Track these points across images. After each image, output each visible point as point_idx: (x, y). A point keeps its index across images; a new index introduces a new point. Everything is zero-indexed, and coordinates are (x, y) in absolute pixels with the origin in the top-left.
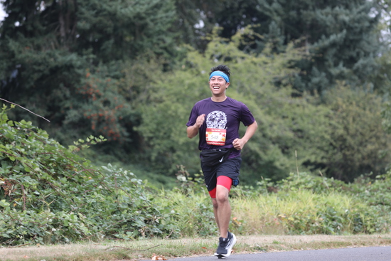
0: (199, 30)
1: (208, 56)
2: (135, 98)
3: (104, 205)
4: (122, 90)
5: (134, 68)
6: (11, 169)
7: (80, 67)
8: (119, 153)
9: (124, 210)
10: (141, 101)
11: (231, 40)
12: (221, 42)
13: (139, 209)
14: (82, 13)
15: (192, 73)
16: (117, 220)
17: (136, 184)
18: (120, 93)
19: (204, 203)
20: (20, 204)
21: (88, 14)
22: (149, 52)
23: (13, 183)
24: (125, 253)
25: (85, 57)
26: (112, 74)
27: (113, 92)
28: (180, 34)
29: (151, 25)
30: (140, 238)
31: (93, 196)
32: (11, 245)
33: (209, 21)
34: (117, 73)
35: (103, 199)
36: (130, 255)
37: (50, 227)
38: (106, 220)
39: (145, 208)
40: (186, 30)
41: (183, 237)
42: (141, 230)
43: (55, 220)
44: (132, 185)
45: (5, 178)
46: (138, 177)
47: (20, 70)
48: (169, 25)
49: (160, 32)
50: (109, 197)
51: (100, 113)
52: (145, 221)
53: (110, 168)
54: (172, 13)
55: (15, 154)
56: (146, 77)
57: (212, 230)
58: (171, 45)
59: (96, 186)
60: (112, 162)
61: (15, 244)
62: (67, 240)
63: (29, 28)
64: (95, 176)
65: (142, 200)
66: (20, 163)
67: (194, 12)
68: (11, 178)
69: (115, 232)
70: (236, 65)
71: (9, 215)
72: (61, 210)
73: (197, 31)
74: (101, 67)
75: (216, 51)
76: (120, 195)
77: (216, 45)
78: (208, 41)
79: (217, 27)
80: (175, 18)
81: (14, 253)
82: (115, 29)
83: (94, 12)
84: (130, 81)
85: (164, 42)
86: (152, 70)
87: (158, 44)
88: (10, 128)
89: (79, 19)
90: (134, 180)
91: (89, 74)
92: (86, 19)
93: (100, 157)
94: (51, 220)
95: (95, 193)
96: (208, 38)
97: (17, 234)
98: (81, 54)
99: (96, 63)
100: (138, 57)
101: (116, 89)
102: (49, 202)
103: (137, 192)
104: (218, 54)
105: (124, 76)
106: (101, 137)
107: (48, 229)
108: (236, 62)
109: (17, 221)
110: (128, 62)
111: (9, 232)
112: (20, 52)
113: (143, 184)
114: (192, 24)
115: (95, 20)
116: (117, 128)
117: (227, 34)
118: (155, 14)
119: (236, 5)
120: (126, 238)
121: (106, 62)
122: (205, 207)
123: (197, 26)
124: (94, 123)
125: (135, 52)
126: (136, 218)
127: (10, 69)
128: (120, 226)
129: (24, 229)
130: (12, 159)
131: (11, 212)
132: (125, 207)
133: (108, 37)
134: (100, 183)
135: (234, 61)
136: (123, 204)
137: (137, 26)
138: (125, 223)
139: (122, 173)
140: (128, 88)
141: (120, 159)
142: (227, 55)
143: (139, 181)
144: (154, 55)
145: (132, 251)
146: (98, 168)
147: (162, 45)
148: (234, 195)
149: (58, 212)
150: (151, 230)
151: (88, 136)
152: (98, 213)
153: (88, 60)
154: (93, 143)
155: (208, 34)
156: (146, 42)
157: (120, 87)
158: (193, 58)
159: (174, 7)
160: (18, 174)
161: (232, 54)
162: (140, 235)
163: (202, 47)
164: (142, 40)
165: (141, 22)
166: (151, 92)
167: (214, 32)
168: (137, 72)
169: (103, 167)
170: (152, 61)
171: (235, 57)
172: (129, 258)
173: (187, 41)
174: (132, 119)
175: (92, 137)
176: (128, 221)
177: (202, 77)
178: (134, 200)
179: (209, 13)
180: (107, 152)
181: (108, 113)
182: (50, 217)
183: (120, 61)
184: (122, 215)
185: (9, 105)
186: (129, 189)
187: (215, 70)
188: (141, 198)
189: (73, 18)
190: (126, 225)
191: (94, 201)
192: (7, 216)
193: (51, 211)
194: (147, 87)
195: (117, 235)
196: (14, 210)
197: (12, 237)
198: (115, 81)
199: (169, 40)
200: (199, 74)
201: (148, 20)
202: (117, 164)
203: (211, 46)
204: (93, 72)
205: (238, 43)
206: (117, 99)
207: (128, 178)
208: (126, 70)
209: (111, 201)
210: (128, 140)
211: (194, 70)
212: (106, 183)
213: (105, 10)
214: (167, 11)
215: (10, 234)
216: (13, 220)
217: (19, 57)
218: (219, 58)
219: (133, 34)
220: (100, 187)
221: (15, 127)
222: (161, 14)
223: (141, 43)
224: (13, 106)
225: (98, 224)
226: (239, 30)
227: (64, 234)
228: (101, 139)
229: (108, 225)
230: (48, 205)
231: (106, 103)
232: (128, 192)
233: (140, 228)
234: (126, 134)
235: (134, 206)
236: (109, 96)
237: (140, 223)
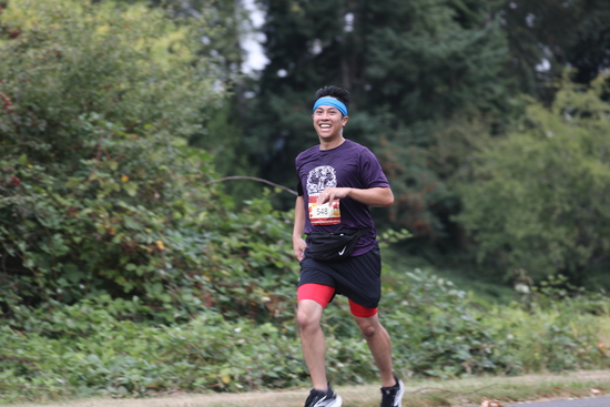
0: (543, 73)
1: (556, 111)
2: (451, 173)
3: (412, 329)
4: (433, 164)
5: (449, 130)
6: (277, 280)
7: (372, 132)
8: (430, 253)
9: (438, 335)
10: (461, 179)
11: (590, 87)
12: (575, 91)
13: (461, 333)
14: (373, 55)
15: (534, 135)
16: (430, 350)
17: (456, 297)
18: (430, 168)
19: (555, 324)
20: (291, 329)
21: (382, 55)
22: (471, 108)
23: (282, 299)
24: (442, 397)
25: (378, 118)
26: (419, 140)
27: (420, 167)
28: (515, 80)
29: (473, 68)
30: (464, 375)
31: (394, 316)
32: (281, 388)
33: (557, 60)
34: (426, 139)
35: (409, 319)
36: (449, 400)
37: (335, 360)
38: (415, 351)
39: (470, 332)
40: (522, 74)
41: (527, 372)
42: (465, 364)
43: (342, 351)
44: (450, 299)
45: (271, 293)
46: (460, 287)
47: (288, 139)
48: (499, 69)
49: (487, 79)
50: (419, 318)
51: (403, 197)
52: (471, 351)
53: (418, 275)
54: (504, 51)
55: (284, 258)
56: (466, 144)
57: (568, 362)
58: (502, 97)
59: (398, 302)
60: (421, 266)
61: (286, 386)
62: (359, 379)
63: (299, 78)
64: (396, 288)
65: (466, 321)
66: (290, 271)
67: (534, 48)
68: (278, 293)
69: (428, 367)
70: (598, 123)
71: (276, 344)
72: (349, 336)
73: (540, 76)
74: (403, 132)
75: (569, 103)
76: (433, 313)
77: (567, 95)
78: (556, 90)
79: (568, 69)
80: (509, 57)
81: (285, 399)
82: (422, 75)
83: (389, 53)
84: (444, 151)
85: (491, 91)
86: (476, 134)
87: (483, 96)
88: (274, 221)
89: (370, 64)
90: (453, 292)
91: (384, 142)
92: (380, 64)
93: (403, 260)
94: (336, 352)
95: (398, 312)
96: (557, 85)
97: (289, 371)
98: (372, 114)
99: (394, 126)
100: (455, 116)
101: (424, 162)
102: (332, 325)
103: (458, 309)
104: (571, 108)
105: (435, 143)
106: (405, 231)
107: (333, 364)
108: (598, 118)
109: (287, 354)
110: (440, 123)
111: (278, 369)
112: (287, 113)
113: (466, 297)
114: (532, 66)
115: (392, 64)
116: (427, 219)
117: (583, 78)
118: (478, 52)
119: (596, 36)
120: (444, 376)
121: (409, 122)
122: (557, 329)
123: (540, 68)
124: (393, 212)
125: (450, 108)
126: (457, 347)
127: (274, 137)
128: (434, 358)
129: (298, 365)
130: (279, 265)
131: (279, 341)
132: (442, 331)
133: (410, 87)
134: (406, 297)
135: (594, 116)
136: (439, 326)
137: (453, 71)
138: (442, 355)
139: (435, 283)
140: (441, 160)
141: (432, 262)
142: (584, 109)
143: (461, 294)
144: (477, 112)
145: (453, 394)
146: (401, 277)
147: (489, 96)
148: (599, 312)
149: (346, 340)
150: (480, 364)
151: (385, 231)
152: (402, 341)
153: (383, 121)
154: (393, 240)
155: (555, 78)
156: (466, 94)
157: (430, 159)
158: (535, 114)
159: (505, 42)
160: (287, 286)
161: (592, 107)
162: (464, 371)
163: (547, 98)
164: (460, 90)
165: (458, 65)
166: (474, 165)
167: (565, 75)
168: (454, 137)
169: (410, 274)
170: (476, 121)
171: (596, 112)
172: (449, 404)
173: (526, 90)
174: (449, 204)
175: (391, 232)
176: (447, 352)
177: (548, 140)
178: (454, 321)
179: (558, 49)
180: (413, 252)
181: (413, 196)
182: (335, 348)
183: (429, 123)
184: (438, 344)
185: (272, 188)
186: (445, 305)
187: (322, 96)
188: (464, 317)
189: (361, 62)
190: (443, 358)
191: (396, 323)
192: (273, 347)
193: (337, 338)
194: (469, 158)
195: (430, 372)
196: (284, 338)
197: (282, 376)
198: (423, 151)
199: (499, 89)
200: (543, 137)
201: (469, 62)
202: (428, 270)
203: (561, 96)
204: (391, 138)
205: (599, 91)
206: (426, 176)
207: (444, 289)
208: (438, 135)
209: (420, 323)
210: (443, 235)
211: (537, 131)
212: (412, 298)
213: (405, 49)
214: (495, 48)
215: (278, 373)
216: (282, 352)
217: (286, 119)
218: (573, 113)
219: (447, 82)
220: (405, 303)
221: (282, 219)
222: (487, 53)
223: (457, 94)
224: (278, 190)
225: (402, 356)
226: (601, 71)
227: (356, 371)
228: (405, 234)
229: (417, 357)
230: (331, 329)
231: (411, 182)
232: (445, 310)
233: (463, 361)
234: (440, 226)
235: (454, 329)
236: (415, 172)
237: (463, 354)
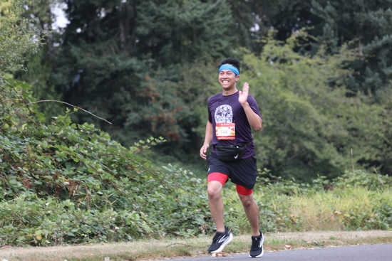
0: (255, 33)
1: (264, 58)
2: (193, 100)
3: (165, 204)
4: (181, 93)
5: (191, 71)
6: (75, 170)
7: (140, 71)
8: (178, 153)
9: (184, 208)
10: (199, 103)
11: (286, 43)
12: (276, 45)
13: (199, 207)
14: (141, 19)
15: (249, 75)
16: (178, 218)
17: (195, 183)
18: (178, 95)
19: (261, 201)
20: (84, 203)
21: (147, 19)
22: (206, 55)
23: (77, 183)
24: (186, 249)
25: (144, 61)
26: (171, 78)
27: (172, 95)
28: (236, 37)
29: (208, 29)
30: (201, 235)
31: (154, 196)
32: (76, 243)
33: (265, 24)
34: (176, 76)
35: (164, 197)
36: (190, 252)
37: (114, 225)
38: (167, 219)
39: (205, 206)
40: (241, 33)
41: (242, 234)
42: (201, 228)
43: (118, 219)
44: (191, 184)
45: (70, 179)
46: (198, 176)
47: (82, 75)
48: (226, 29)
49: (217, 36)
50: (170, 196)
51: (160, 115)
52: (205, 219)
53: (170, 168)
54: (228, 17)
55: (79, 155)
56: (204, 80)
57: (270, 226)
58: (227, 48)
59: (156, 186)
60: (172, 162)
61: (80, 242)
62: (130, 238)
63: (91, 34)
64: (155, 176)
65: (201, 199)
66: (84, 164)
67: (249, 16)
68: (75, 179)
69: (176, 230)
70: (291, 67)
71: (73, 214)
72: (124, 209)
73: (252, 35)
74: (160, 71)
75: (272, 53)
76: (180, 193)
77: (271, 48)
78: (264, 44)
79: (272, 30)
80: (232, 22)
81: (79, 251)
82: (174, 33)
83: (152, 18)
84: (188, 84)
85: (221, 45)
86: (210, 73)
87: (215, 48)
88: (73, 130)
89: (138, 25)
90: (193, 179)
91: (148, 78)
92: (145, 24)
93: (160, 158)
94: (114, 219)
95: (156, 192)
96: (264, 41)
97: (82, 232)
98: (140, 59)
99: (155, 67)
100: (196, 61)
101: (175, 92)
102: (112, 202)
103: (197, 191)
104: (273, 57)
105: (182, 79)
106: (161, 138)
107: (112, 227)
108: (291, 64)
109: (81, 221)
110: (186, 66)
111: (74, 230)
112: (82, 58)
113: (202, 183)
114: (248, 28)
115: (154, 25)
116: (177, 130)
117: (282, 36)
118: (211, 18)
119: (291, 8)
120: (187, 236)
121: (164, 65)
122: (263, 205)
123: (253, 29)
124: (154, 124)
125: (192, 56)
126: (196, 216)
127: (73, 74)
128: (181, 224)
129: (88, 228)
130: (76, 160)
131: (75, 212)
132: (185, 205)
133: (166, 41)
134: (161, 183)
135: (289, 63)
136: (184, 202)
137: (195, 31)
138: (186, 221)
139: (181, 173)
140: (186, 91)
141: (180, 159)
142: (282, 57)
143: (199, 180)
144: (211, 58)
145: (193, 248)
146: (158, 169)
147: (219, 48)
148: (290, 193)
149: (121, 211)
150: (211, 228)
151: (148, 137)
152: (159, 212)
153: (147, 64)
154: (153, 143)
155: (263, 37)
156: (203, 46)
157: (178, 89)
158: (249, 60)
159: (230, 11)
160: (81, 175)
161: (287, 56)
162: (200, 232)
163: (258, 50)
164: (199, 44)
165: (199, 27)
166: (208, 93)
167: (269, 35)
168: (195, 75)
169: (164, 167)
170: (209, 64)
171: (290, 59)
172: (190, 255)
173: (243, 44)
174: (191, 120)
175: (152, 138)
176: (189, 219)
177: (258, 79)
178: (193, 199)
179: (265, 16)
180: (167, 153)
181: (167, 114)
182: (113, 216)
183: (179, 65)
184: (183, 214)
185: (72, 109)
186: (188, 188)
188: (201, 196)
189: (133, 24)
190: (186, 223)
191: (155, 200)
192: (72, 215)
193: (114, 210)
194: (205, 89)
195: (178, 233)
196: (79, 209)
197: (77, 235)
198: (174, 84)
199: (225, 43)
200: (255, 76)
201: (205, 25)
202: (177, 165)
203: (267, 48)
204: (152, 75)
205: (292, 45)
206: (176, 101)
207: (187, 177)
208: (184, 74)
209: (171, 200)
210: (187, 141)
211: (250, 72)
212: (167, 183)
213: (163, 15)
214: (223, 16)
215: (75, 233)
216: (77, 219)
217: (81, 62)
218: (274, 60)
219: (191, 38)
220: (161, 186)
221: (78, 129)
222: (217, 18)
223: (198, 47)
224: (76, 110)
225: (159, 222)
226: (293, 32)
227: (127, 232)
228: (161, 140)
229: (169, 223)
230: (111, 204)
231: (166, 105)
232: (188, 191)
233: (200, 225)
234: (185, 135)
235: (194, 204)
236: (169, 98)
237: (200, 221)
